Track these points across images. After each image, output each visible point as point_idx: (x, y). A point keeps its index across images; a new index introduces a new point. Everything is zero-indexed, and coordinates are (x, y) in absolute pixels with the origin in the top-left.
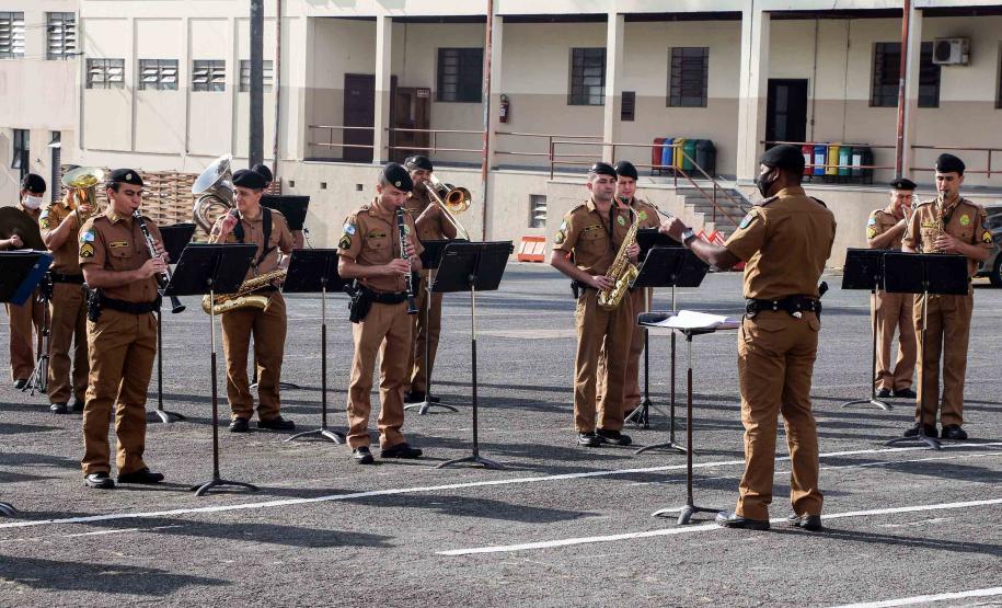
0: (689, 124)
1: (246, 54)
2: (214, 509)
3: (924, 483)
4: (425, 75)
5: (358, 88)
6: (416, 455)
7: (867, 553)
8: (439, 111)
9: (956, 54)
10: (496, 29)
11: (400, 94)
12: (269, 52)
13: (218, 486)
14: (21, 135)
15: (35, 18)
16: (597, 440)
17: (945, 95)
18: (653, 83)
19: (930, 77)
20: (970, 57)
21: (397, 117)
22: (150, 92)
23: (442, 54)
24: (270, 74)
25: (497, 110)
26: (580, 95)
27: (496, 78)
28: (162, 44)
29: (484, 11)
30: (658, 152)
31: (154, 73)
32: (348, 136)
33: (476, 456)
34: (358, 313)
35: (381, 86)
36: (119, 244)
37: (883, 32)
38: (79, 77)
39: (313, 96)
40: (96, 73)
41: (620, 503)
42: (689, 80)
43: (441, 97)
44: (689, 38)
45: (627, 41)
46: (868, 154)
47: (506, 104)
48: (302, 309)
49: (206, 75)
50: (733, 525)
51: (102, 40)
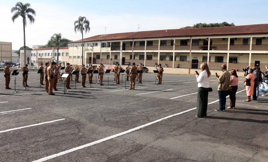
0: (116, 61)
1: (82, 55)
2: (91, 89)
3: (141, 86)
4: (96, 57)
5: (90, 58)
6: (103, 85)
7: (139, 91)
8: (96, 60)
9: (136, 56)
10: (101, 53)
11: (94, 58)
12: (84, 55)
13: (91, 87)
14: (64, 62)
15: (65, 53)
16: (117, 84)
17: (135, 59)
18: (113, 58)
19: (134, 57)
20: (137, 56)
21: (93, 60)
22: (74, 59)
23: (97, 55)
24: (84, 57)
25: (101, 60)
26: (107, 58)
27: (101, 57)
28: (75, 55)
29: (100, 52)
30: (114, 63)
31: (74, 57)
32: (89, 62)
33: (108, 85)
34: (99, 75)
35: (92, 58)
36: (83, 70)
37: (131, 54)
38: (69, 58)
39: (87, 59)
40: (70, 57)
41: (120, 88)
42: (116, 57)
43: (97, 59)
44: (116, 54)
45: (111, 54)
46: (130, 63)
47: (102, 59)
48: (94, 75)
49: (78, 57)
50: (130, 89)
51: (70, 55)
